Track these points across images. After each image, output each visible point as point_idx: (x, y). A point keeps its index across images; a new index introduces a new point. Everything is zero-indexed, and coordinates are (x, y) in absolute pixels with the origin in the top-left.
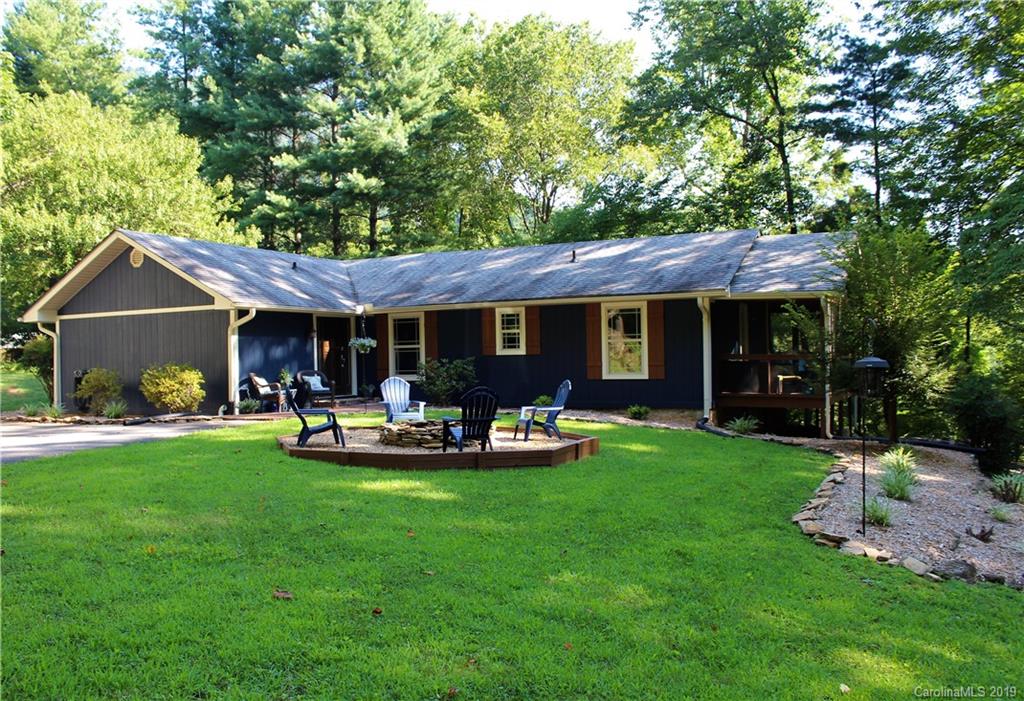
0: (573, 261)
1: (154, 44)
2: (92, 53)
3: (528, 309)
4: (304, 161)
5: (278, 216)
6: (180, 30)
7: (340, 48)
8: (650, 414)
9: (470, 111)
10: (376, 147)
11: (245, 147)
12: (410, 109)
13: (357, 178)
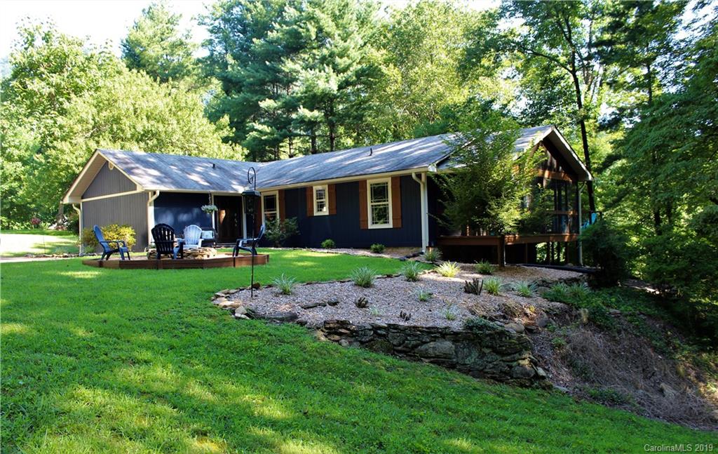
0: (371, 155)
1: (208, 36)
2: (174, 46)
3: (330, 186)
4: (280, 103)
5: (263, 138)
6: (222, 26)
7: (300, 30)
8: (385, 250)
9: (376, 64)
10: (318, 91)
11: (247, 97)
12: (342, 66)
13: (303, 112)
